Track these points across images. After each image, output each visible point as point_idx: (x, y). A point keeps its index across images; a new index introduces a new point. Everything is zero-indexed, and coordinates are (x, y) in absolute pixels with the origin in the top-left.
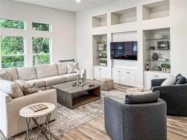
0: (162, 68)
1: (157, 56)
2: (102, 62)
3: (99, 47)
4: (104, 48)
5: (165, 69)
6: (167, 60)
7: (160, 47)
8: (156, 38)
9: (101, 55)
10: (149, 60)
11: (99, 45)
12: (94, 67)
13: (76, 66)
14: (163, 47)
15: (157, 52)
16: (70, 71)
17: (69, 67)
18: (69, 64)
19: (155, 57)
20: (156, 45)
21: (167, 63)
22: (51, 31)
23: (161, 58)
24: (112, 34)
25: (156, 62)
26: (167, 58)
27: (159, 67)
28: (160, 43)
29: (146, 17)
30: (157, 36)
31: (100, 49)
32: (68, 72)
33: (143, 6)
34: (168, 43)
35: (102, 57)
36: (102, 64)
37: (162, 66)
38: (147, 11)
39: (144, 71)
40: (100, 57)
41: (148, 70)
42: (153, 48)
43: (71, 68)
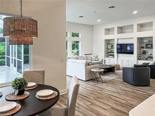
0: (148, 59)
1: (145, 52)
2: (110, 55)
3: (108, 46)
4: (112, 47)
5: (150, 59)
6: (151, 54)
7: (147, 47)
8: (145, 42)
9: (109, 51)
10: (140, 54)
11: (108, 45)
12: (105, 58)
13: (97, 57)
14: (149, 47)
15: (145, 50)
16: (94, 60)
17: (93, 57)
18: (93, 56)
19: (144, 52)
20: (144, 46)
21: (151, 56)
22: (81, 37)
23: (148, 53)
24: (118, 39)
25: (144, 55)
26: (151, 53)
27: (146, 58)
28: (147, 45)
29: (139, 30)
30: (145, 41)
31: (108, 48)
32: (92, 60)
33: (137, 24)
34: (152, 45)
35: (110, 52)
36: (110, 57)
37: (148, 57)
38: (139, 27)
39: (137, 60)
40: (109, 52)
41: (140, 60)
42: (143, 48)
43: (94, 58)
